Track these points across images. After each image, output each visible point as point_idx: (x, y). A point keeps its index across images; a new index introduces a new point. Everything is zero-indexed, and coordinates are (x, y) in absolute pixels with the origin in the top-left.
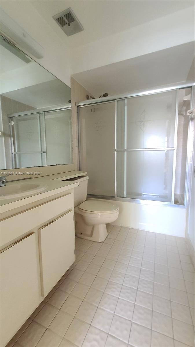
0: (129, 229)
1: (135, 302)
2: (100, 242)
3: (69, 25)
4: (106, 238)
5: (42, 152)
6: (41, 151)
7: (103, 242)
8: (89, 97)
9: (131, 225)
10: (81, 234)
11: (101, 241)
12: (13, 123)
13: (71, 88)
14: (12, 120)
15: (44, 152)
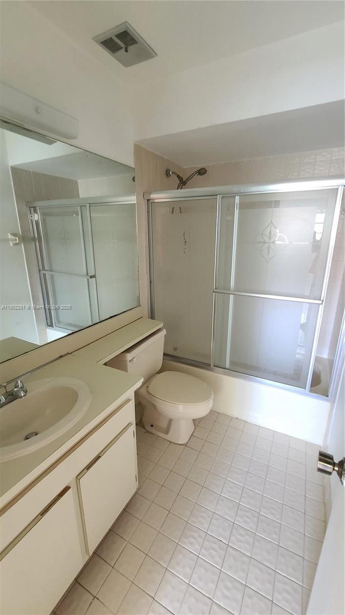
0: (232, 418)
1: (222, 567)
2: (181, 445)
3: (126, 51)
4: (192, 435)
5: (89, 278)
6: (87, 274)
7: (186, 445)
8: (171, 173)
9: (235, 413)
10: (152, 426)
11: (182, 443)
12: (36, 217)
13: (134, 169)
14: (35, 211)
15: (91, 277)
